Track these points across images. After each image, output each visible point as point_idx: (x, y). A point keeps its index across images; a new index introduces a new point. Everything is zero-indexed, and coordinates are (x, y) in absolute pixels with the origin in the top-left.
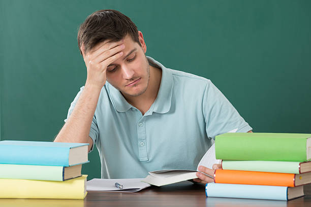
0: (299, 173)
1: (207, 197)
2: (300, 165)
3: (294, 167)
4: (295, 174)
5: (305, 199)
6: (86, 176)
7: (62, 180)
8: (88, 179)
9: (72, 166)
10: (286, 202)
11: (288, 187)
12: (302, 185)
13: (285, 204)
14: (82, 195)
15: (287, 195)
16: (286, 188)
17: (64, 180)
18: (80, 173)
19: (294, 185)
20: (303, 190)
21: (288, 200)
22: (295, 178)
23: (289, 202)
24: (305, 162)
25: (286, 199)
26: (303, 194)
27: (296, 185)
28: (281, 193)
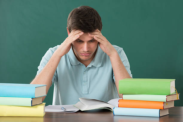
0: (166, 101)
1: (114, 115)
2: (167, 97)
3: (163, 98)
4: (164, 102)
5: (169, 116)
6: (45, 103)
7: (31, 106)
8: (46, 105)
9: (37, 98)
10: (159, 118)
11: (160, 110)
12: (168, 108)
13: (158, 119)
14: (43, 114)
15: (159, 114)
16: (159, 110)
17: (32, 106)
18: (41, 102)
19: (163, 108)
20: (168, 111)
21: (160, 117)
22: (164, 104)
23: (161, 118)
24: (169, 95)
25: (159, 116)
26: (168, 114)
27: (164, 108)
28: (156, 112)
